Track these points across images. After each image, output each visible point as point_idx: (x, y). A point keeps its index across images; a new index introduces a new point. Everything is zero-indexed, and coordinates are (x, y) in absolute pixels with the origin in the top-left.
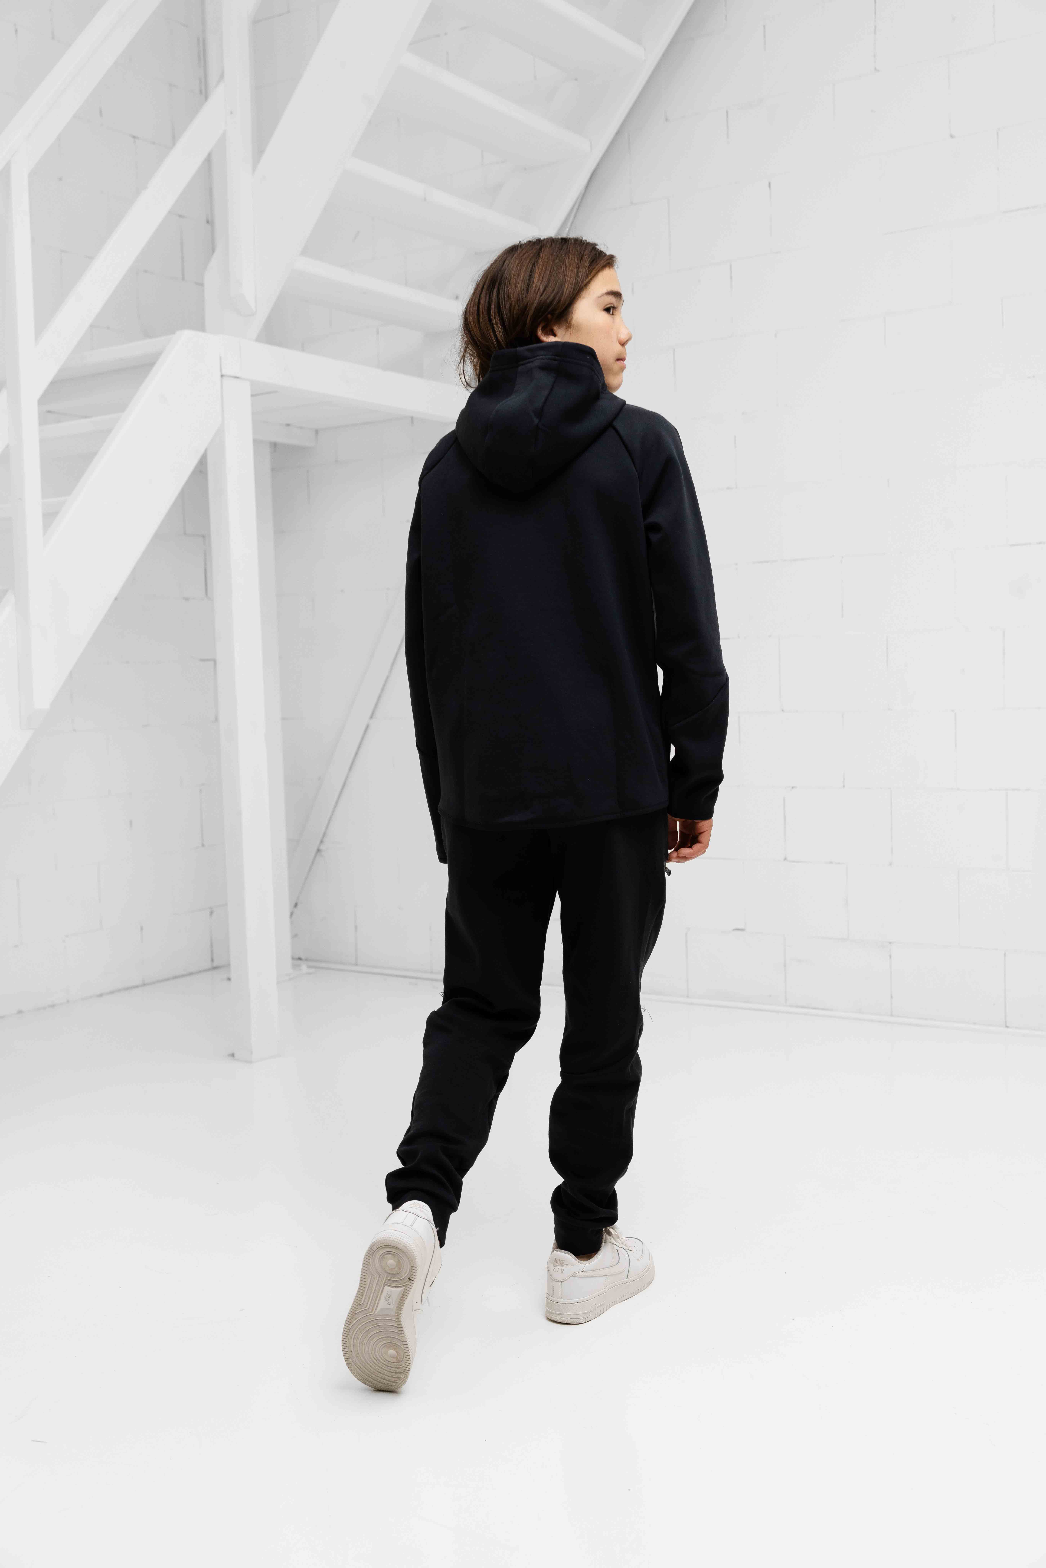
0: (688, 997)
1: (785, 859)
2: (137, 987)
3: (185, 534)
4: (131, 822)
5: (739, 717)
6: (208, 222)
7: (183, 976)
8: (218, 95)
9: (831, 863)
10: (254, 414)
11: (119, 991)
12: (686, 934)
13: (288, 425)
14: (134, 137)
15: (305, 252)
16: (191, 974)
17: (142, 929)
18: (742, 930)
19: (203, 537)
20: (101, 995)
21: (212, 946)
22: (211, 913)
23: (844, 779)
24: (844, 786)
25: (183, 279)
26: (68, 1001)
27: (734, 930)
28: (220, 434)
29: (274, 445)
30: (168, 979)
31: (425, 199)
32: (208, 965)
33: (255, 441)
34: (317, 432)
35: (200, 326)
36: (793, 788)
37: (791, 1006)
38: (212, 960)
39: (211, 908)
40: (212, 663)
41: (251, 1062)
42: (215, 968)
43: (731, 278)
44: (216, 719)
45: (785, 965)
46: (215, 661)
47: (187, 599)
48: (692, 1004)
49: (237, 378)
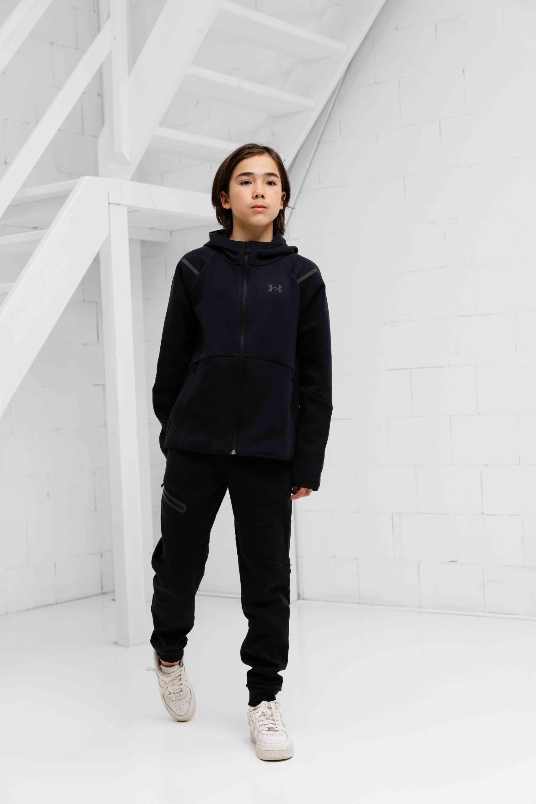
0: (420, 607)
1: (482, 513)
2: (52, 605)
3: (84, 301)
4: (48, 494)
5: (450, 419)
6: (99, 95)
7: (83, 598)
8: (107, 28)
9: (512, 515)
10: (129, 223)
11: (40, 607)
12: (419, 565)
13: (152, 228)
14: (51, 43)
15: (161, 124)
16: (87, 597)
17: (55, 565)
18: (455, 562)
19: (96, 303)
20: (28, 610)
21: (101, 578)
22: (101, 556)
23: (520, 459)
24: (520, 464)
25: (83, 133)
26: (7, 613)
27: (450, 562)
28: (108, 241)
29: (143, 242)
30: (72, 600)
31: (238, 88)
32: (99, 591)
33: (131, 241)
34: (171, 232)
35: (96, 173)
36: (487, 465)
37: (488, 612)
38: (102, 588)
39: (101, 552)
40: (102, 387)
41: (128, 647)
42: (104, 593)
43: (440, 131)
44: (105, 425)
45: (484, 585)
46: (104, 386)
47: (85, 344)
48: (422, 612)
49: (119, 204)
